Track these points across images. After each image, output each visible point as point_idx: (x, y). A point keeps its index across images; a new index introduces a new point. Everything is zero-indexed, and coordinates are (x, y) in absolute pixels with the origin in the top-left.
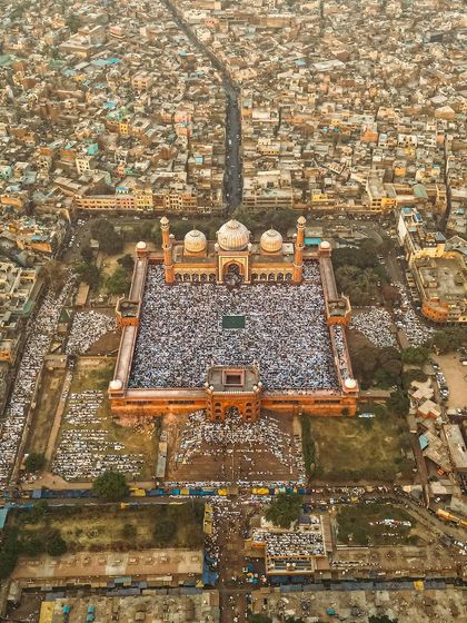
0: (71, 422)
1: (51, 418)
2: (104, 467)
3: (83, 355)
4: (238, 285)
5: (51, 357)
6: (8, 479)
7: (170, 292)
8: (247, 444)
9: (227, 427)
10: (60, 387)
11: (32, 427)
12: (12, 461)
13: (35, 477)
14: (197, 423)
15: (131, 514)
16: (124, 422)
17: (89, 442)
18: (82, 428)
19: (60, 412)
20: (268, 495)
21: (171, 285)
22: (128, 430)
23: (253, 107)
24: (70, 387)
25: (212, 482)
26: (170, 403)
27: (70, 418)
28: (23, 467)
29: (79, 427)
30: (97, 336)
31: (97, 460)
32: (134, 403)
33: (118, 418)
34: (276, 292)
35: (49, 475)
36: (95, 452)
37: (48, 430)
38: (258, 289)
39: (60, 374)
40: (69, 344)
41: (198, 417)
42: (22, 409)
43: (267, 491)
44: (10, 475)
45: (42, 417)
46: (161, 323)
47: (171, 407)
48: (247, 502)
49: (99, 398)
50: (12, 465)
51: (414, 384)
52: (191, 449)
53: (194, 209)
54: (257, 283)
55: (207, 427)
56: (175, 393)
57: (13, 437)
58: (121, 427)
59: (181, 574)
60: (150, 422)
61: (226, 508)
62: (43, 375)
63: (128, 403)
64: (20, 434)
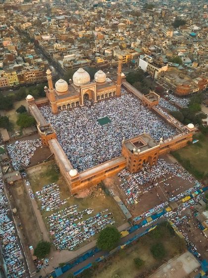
0: (48, 209)
1: (32, 213)
2: (90, 228)
3: (28, 167)
4: (92, 104)
5: (7, 176)
6: (27, 272)
7: (59, 117)
8: (162, 177)
9: (145, 173)
10: (25, 192)
11: (22, 226)
12: (21, 257)
13: (47, 260)
14: (126, 177)
15: (129, 250)
16: (82, 195)
17: (69, 217)
18: (57, 210)
19: (35, 207)
20: (190, 199)
21: (57, 114)
22: (88, 198)
23: (41, 35)
24: (33, 189)
25: (158, 207)
26: (106, 172)
27: (45, 208)
28: (35, 258)
29: (55, 211)
30: (30, 153)
31: (82, 226)
32: (85, 180)
33: (76, 194)
34: (112, 102)
35: (57, 253)
36: (77, 222)
37: (35, 222)
38: (103, 103)
39: (20, 184)
40: (14, 164)
41: (124, 173)
42: (6, 217)
43: (189, 197)
44: (26, 268)
45: (25, 216)
46: (66, 134)
47: (107, 174)
48: (184, 209)
49: (56, 187)
50: (24, 260)
51: (204, 120)
52: (135, 193)
53: (42, 78)
54: (100, 101)
55: (135, 177)
56: (106, 165)
57: (11, 240)
58: (82, 199)
59: (190, 274)
60: (97, 188)
61: (177, 218)
62: (8, 189)
63: (82, 182)
64: (15, 234)
